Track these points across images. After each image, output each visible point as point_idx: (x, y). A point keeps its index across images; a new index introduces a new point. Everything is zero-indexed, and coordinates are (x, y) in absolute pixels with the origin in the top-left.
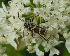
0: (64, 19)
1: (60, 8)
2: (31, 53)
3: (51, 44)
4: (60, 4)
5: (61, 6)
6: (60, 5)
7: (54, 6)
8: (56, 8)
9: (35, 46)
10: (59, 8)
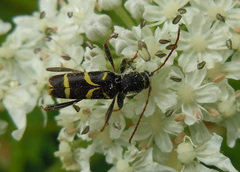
0: (206, 96)
1: (208, 50)
2: (68, 169)
3: (130, 164)
4: (209, 38)
5: (210, 47)
6: (211, 43)
7: (189, 40)
8: (191, 49)
9: (82, 150)
10: (203, 52)
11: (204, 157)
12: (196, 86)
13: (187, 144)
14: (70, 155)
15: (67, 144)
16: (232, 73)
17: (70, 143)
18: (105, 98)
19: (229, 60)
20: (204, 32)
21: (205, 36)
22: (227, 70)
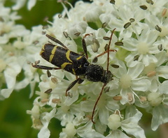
11: (127, 128)
12: (134, 78)
13: (117, 115)
14: (38, 116)
15: (38, 107)
16: (164, 73)
17: (40, 108)
18: (72, 73)
19: (164, 64)
20: (148, 41)
21: (149, 44)
22: (160, 71)
